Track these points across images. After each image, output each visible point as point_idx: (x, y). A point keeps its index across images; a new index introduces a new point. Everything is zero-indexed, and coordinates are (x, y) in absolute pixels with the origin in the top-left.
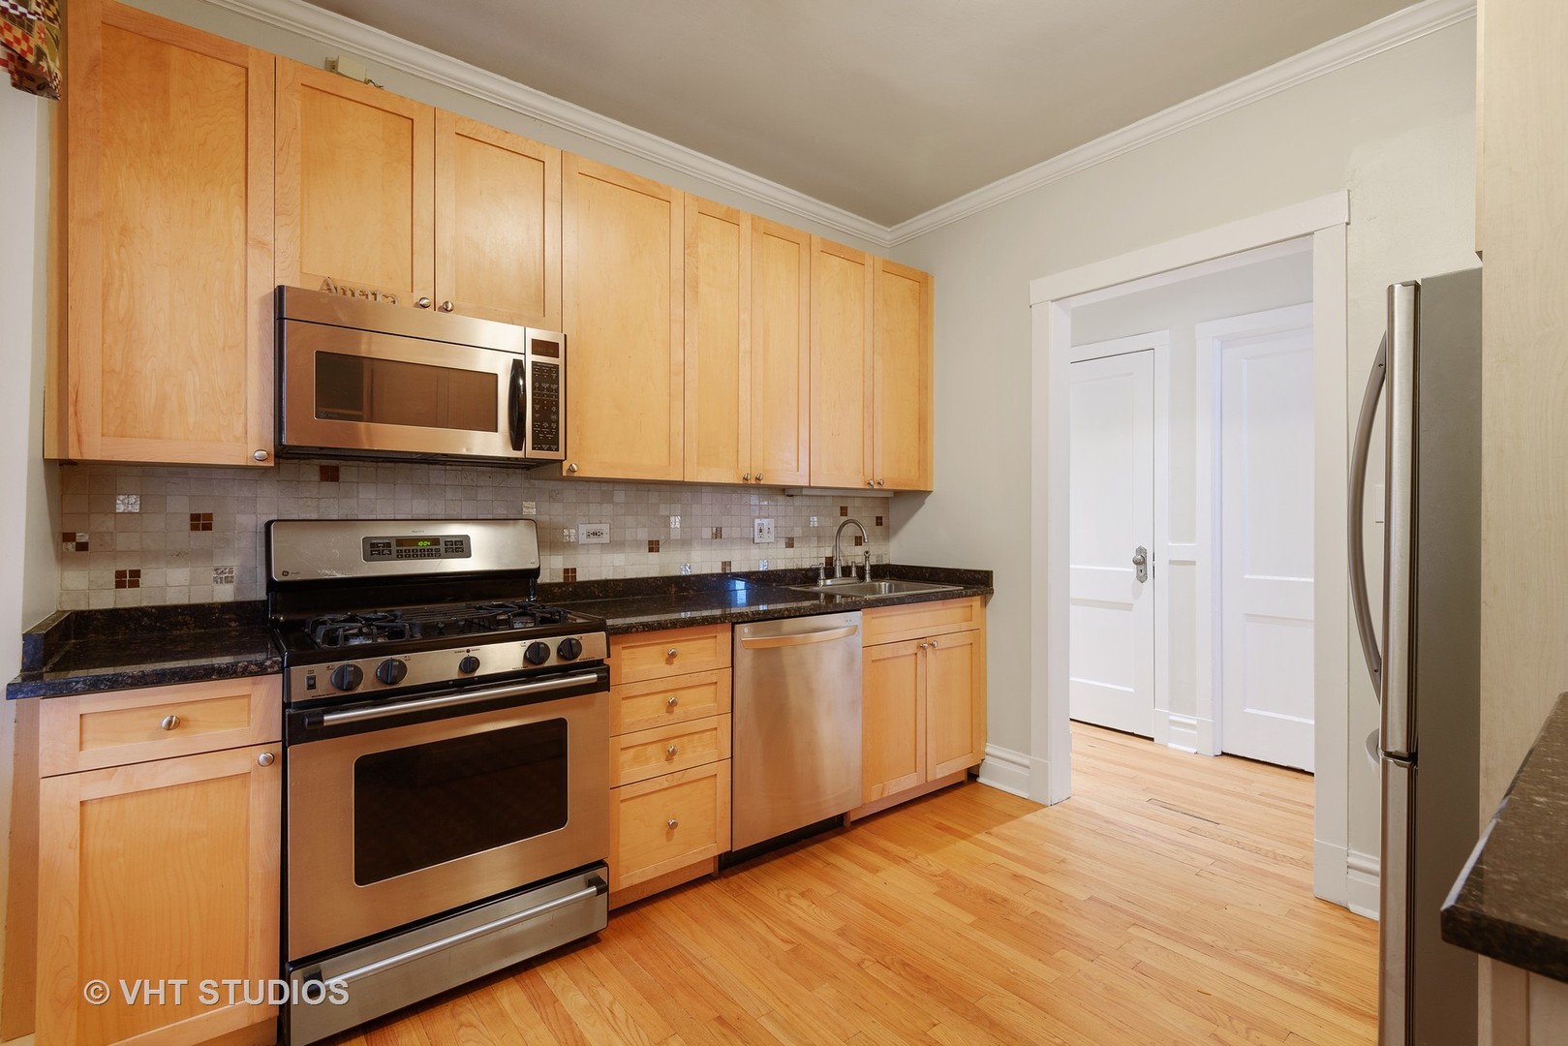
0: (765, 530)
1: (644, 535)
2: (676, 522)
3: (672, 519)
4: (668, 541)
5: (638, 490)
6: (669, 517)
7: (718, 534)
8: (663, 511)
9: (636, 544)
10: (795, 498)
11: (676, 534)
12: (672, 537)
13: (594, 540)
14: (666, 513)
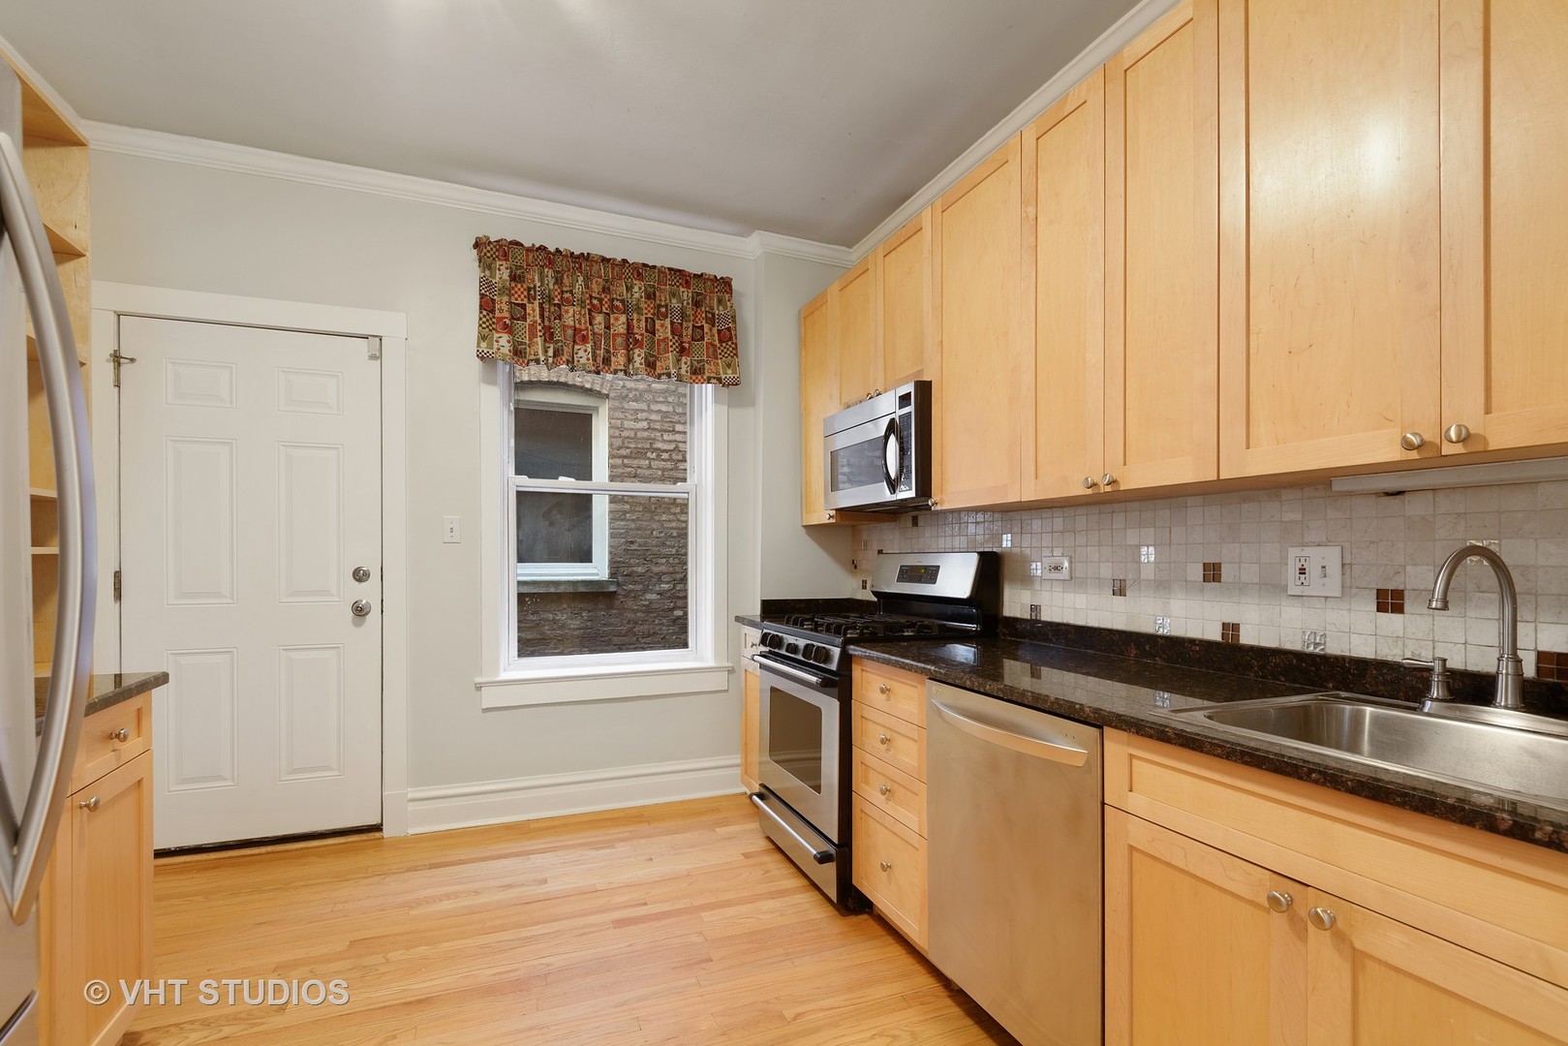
0: (1314, 571)
1: (1107, 571)
2: (1148, 554)
3: (1144, 550)
4: (1138, 581)
5: (1100, 513)
6: (1138, 547)
7: (1212, 573)
8: (1132, 537)
9: (1099, 581)
10: (1407, 497)
11: (1148, 573)
12: (1143, 576)
13: (1055, 575)
14: (1135, 542)
